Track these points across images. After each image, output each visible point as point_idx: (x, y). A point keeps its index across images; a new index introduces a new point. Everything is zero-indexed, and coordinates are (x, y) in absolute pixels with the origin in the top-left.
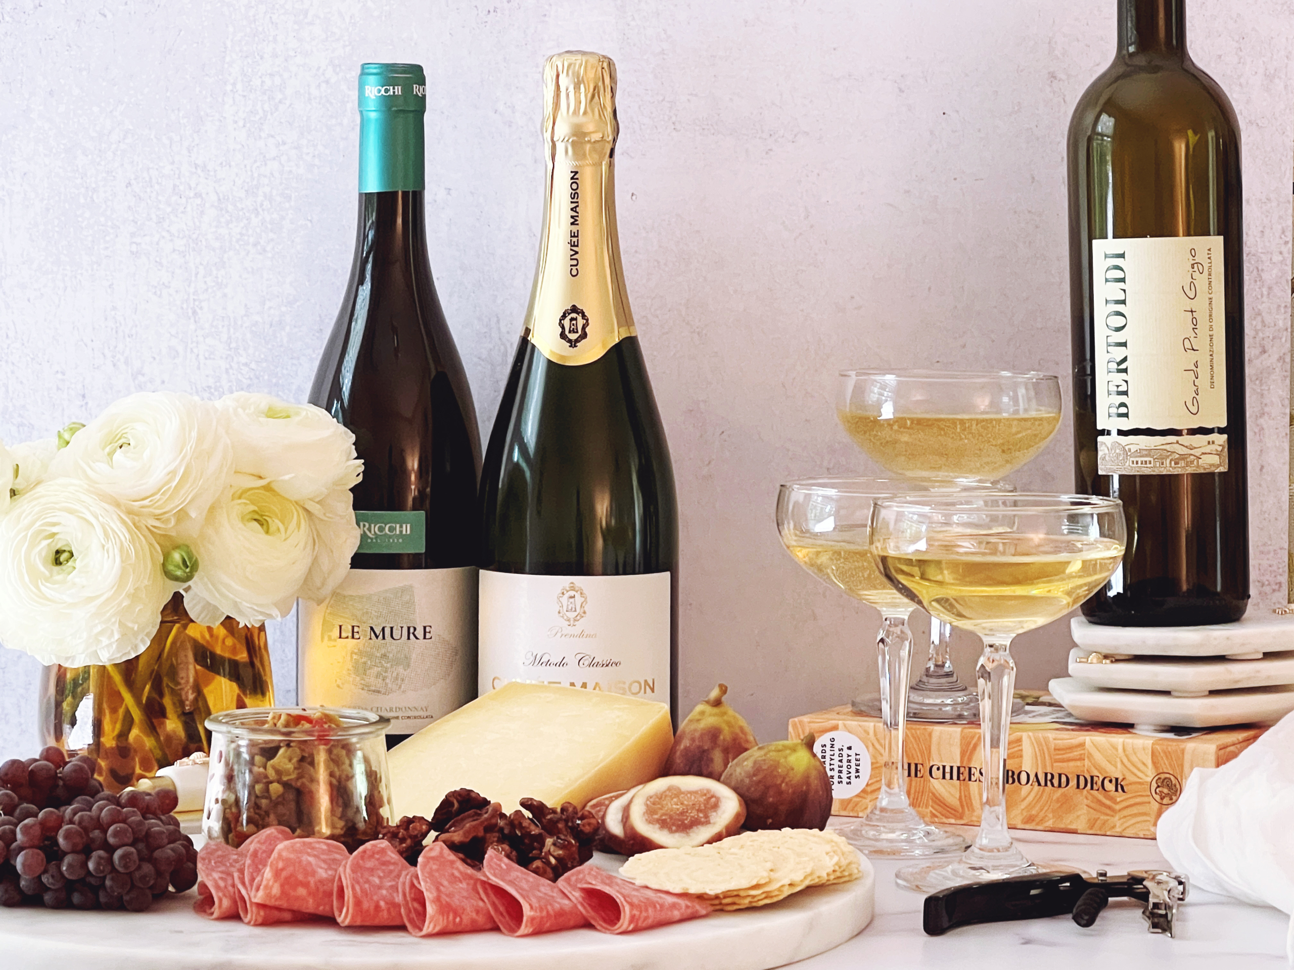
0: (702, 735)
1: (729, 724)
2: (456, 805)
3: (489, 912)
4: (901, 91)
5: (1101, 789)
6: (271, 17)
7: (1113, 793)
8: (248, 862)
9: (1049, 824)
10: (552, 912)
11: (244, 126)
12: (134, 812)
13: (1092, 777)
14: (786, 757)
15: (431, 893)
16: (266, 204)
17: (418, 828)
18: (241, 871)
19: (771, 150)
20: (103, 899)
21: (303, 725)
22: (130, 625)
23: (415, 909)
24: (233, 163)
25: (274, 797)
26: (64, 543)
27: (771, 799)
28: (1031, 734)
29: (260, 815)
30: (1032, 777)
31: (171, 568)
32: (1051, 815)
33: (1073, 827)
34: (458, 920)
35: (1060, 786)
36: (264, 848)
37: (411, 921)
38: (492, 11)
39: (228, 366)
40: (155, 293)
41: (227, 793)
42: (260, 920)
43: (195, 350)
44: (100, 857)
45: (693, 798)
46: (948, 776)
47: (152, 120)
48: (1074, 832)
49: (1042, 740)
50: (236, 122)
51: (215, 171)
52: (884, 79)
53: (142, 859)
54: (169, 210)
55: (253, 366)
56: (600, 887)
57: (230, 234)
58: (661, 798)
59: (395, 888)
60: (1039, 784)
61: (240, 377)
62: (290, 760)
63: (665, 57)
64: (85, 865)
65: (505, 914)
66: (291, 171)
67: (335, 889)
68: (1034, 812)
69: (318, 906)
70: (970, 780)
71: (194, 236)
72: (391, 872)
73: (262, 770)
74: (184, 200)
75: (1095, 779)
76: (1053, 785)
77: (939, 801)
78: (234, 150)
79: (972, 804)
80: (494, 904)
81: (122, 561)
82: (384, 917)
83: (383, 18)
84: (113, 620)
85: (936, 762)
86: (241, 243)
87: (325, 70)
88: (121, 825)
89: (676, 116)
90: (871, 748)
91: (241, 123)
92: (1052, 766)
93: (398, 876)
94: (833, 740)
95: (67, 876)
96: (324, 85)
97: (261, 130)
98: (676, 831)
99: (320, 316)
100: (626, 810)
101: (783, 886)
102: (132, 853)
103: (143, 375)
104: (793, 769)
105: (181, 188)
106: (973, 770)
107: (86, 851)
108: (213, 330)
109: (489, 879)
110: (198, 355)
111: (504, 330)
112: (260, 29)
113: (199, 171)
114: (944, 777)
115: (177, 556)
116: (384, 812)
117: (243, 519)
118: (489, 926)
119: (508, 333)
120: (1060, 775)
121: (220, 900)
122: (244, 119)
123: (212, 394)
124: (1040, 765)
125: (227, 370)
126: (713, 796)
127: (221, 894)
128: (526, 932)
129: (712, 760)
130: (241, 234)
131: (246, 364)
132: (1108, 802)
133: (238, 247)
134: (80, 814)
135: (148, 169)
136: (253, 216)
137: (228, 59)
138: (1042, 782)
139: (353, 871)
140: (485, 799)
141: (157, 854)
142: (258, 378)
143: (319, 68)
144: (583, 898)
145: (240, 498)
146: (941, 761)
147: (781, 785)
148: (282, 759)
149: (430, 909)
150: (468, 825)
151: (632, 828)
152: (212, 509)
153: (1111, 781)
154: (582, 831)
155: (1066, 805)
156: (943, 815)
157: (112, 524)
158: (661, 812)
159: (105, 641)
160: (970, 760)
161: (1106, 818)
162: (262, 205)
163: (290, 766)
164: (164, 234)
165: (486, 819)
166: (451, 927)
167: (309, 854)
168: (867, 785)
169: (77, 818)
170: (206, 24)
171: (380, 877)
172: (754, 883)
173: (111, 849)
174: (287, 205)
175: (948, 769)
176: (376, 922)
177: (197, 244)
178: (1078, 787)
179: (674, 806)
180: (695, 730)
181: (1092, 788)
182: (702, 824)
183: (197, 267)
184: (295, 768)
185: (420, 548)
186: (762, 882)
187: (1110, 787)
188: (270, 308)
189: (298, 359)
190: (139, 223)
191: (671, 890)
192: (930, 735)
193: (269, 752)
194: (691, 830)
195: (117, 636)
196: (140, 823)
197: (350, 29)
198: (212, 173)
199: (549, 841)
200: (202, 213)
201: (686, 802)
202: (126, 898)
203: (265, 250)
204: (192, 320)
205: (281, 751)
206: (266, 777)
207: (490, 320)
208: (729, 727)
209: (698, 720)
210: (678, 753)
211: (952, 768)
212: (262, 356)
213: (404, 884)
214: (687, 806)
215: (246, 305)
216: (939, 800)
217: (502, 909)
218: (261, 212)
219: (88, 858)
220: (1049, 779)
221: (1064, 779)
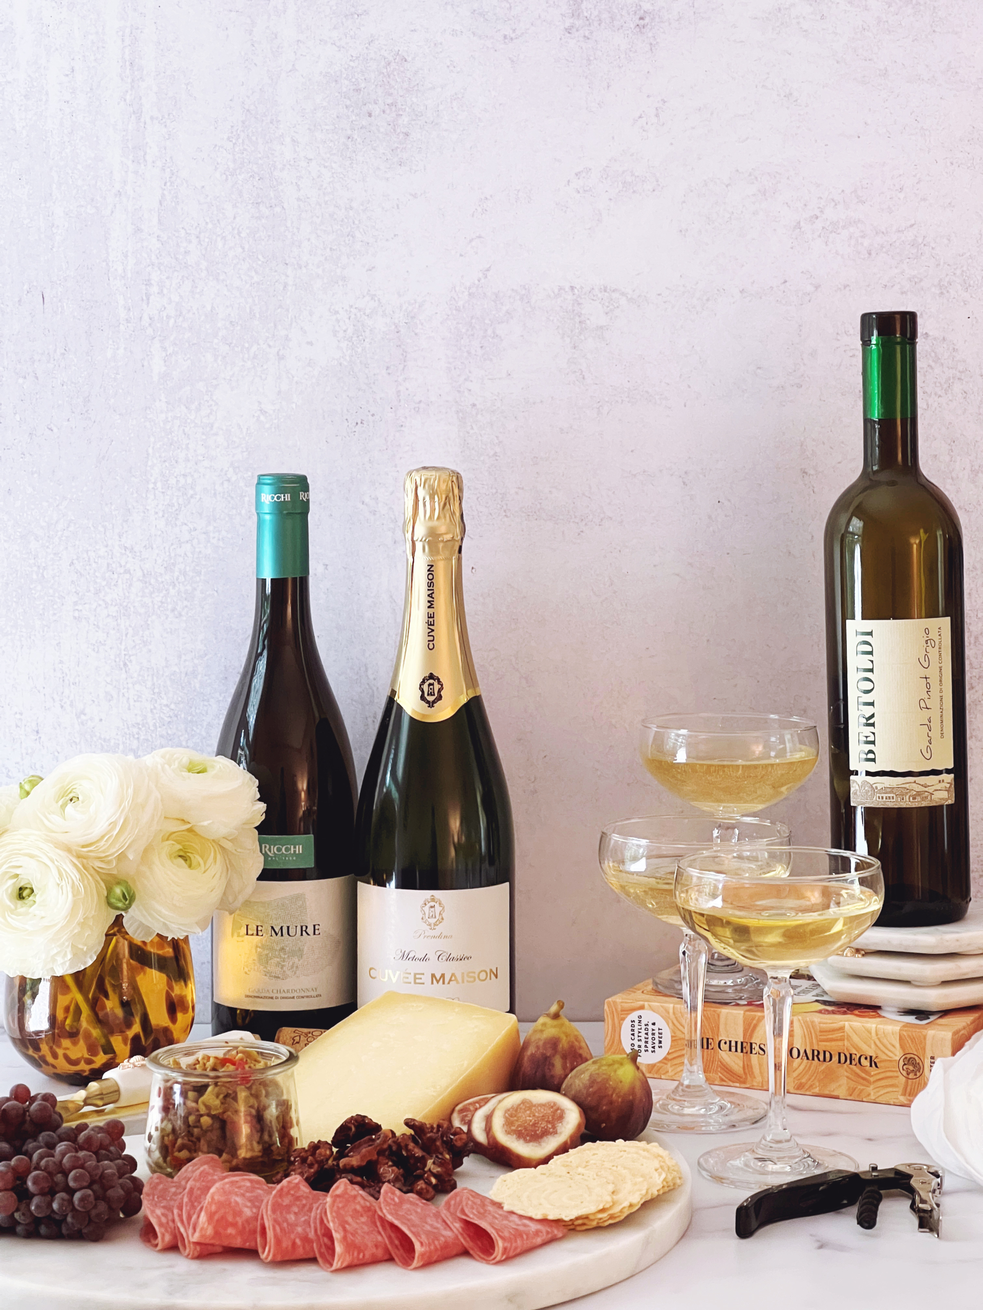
0: (545, 1044)
1: (565, 1033)
2: (353, 1129)
3: (385, 1245)
4: (684, 483)
5: (858, 1064)
6: (184, 430)
7: (868, 1068)
8: (186, 1200)
9: (817, 1090)
10: (438, 1247)
11: (163, 516)
12: (90, 1156)
13: (851, 1055)
14: (615, 1071)
15: (339, 1233)
16: (182, 578)
17: (323, 1153)
18: (180, 1208)
19: (582, 532)
20: (64, 1231)
21: (228, 1067)
22: (80, 946)
23: (325, 1245)
24: (154, 546)
25: (204, 1128)
26: (27, 882)
27: (604, 1108)
28: (800, 1018)
29: (192, 1141)
30: (802, 1052)
31: (113, 901)
32: (817, 1084)
33: (835, 1093)
34: (361, 1256)
35: (825, 1060)
36: (198, 1184)
37: (322, 1255)
38: (359, 422)
39: (152, 707)
40: (94, 650)
41: (165, 1122)
42: (196, 1254)
43: (126, 695)
44: (63, 1199)
45: (542, 1110)
46: (733, 1049)
47: (90, 512)
48: (837, 1098)
49: (810, 1024)
50: (156, 513)
51: (141, 552)
52: (672, 475)
53: (97, 1198)
54: (104, 583)
55: (173, 706)
56: (476, 1221)
57: (152, 602)
58: (516, 1111)
59: (307, 1223)
60: (808, 1058)
61: (162, 715)
62: (217, 1097)
63: (497, 458)
64: (50, 1205)
65: (399, 1247)
66: (200, 552)
67: (259, 1229)
68: (804, 1081)
69: (245, 1241)
70: (751, 1053)
71: (125, 604)
72: (304, 1206)
73: (194, 1105)
74: (116, 576)
75: (853, 1056)
76: (819, 1059)
77: (726, 1069)
78: (155, 535)
79: (753, 1073)
80: (390, 1238)
81: (74, 896)
82: (300, 1253)
83: (273, 430)
84: (67, 944)
85: (723, 1037)
86: (161, 609)
87: (227, 471)
88: (81, 1170)
89: (507, 505)
90: (671, 1024)
91: (161, 514)
92: (818, 1045)
93: (310, 1210)
94: (640, 1017)
95: (36, 1215)
96: (226, 484)
97: (177, 519)
98: (530, 1141)
99: (225, 667)
100: (489, 1119)
101: (624, 1208)
102: (90, 1195)
103: (85, 714)
104: (621, 1082)
105: (114, 565)
106: (754, 1045)
107: (50, 1192)
108: (140, 678)
109: (385, 1216)
110: (128, 699)
111: (371, 677)
112: (175, 439)
113: (128, 552)
114: (730, 1050)
115: (118, 891)
116: (294, 1132)
117: (170, 856)
118: (386, 1257)
119: (375, 679)
120: (825, 1052)
121: (163, 1235)
122: (163, 511)
123: (140, 729)
124: (808, 1043)
125: (151, 710)
126: (558, 1109)
127: (163, 1230)
128: (418, 1265)
129: (553, 1065)
130: (162, 602)
131: (167, 706)
132: (863, 1075)
133: (159, 612)
134: (46, 1159)
135: (87, 552)
136: (171, 588)
137: (150, 463)
138: (810, 1057)
139: (274, 1211)
140: (377, 1124)
141: (110, 1193)
142: (177, 717)
143: (222, 470)
144: (462, 1227)
145: (167, 839)
146: (728, 1037)
147: (612, 1095)
148: (209, 1096)
149: (338, 1248)
150: (364, 1150)
151: (494, 1139)
152: (146, 851)
153: (866, 1058)
154: (454, 1145)
155: (830, 1076)
156: (730, 1080)
157: (65, 867)
158: (517, 1124)
159: (60, 960)
160: (751, 1036)
161: (862, 1087)
162: (177, 579)
163: (217, 1102)
164: (101, 602)
165: (379, 1145)
166: (356, 1262)
167: (237, 1195)
168: (668, 1054)
169: (43, 1163)
170: (132, 435)
171: (295, 1213)
172: (601, 1207)
173: (71, 1192)
174: (198, 579)
175: (733, 1044)
176: (293, 1257)
177: (126, 610)
178: (839, 1062)
179: (528, 1118)
180: (539, 1039)
181: (851, 1063)
182: (551, 1134)
183: (127, 629)
184: (222, 1103)
185: (309, 863)
186: (607, 1206)
187: (865, 1063)
188: (185, 661)
189: (208, 701)
190: (80, 594)
191: (534, 1217)
192: (719, 1016)
193: (200, 1090)
194: (543, 1140)
195: (69, 956)
196: (97, 1167)
197: (247, 438)
198: (138, 554)
199: (430, 1162)
200: (131, 585)
201: (537, 1114)
202: (85, 1231)
203: (180, 615)
204: (124, 670)
205: (210, 1089)
206: (198, 1110)
207: (360, 669)
208: (567, 1036)
209: (542, 1031)
210: (526, 1059)
211: (736, 1043)
212: (180, 699)
213: (315, 1218)
214: (538, 1117)
215: (166, 658)
216: (724, 1066)
217: (397, 1242)
218: (177, 585)
219: (52, 1201)
220: (815, 1055)
221: (828, 1055)
